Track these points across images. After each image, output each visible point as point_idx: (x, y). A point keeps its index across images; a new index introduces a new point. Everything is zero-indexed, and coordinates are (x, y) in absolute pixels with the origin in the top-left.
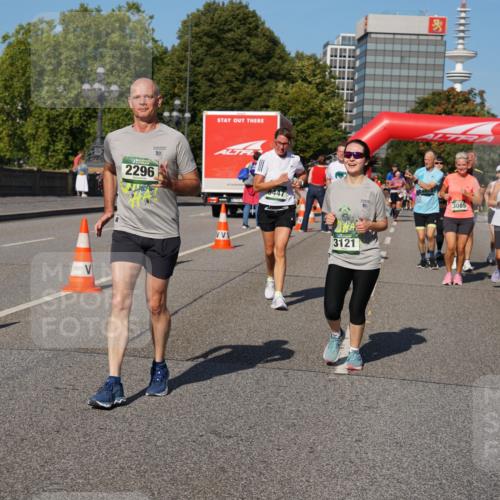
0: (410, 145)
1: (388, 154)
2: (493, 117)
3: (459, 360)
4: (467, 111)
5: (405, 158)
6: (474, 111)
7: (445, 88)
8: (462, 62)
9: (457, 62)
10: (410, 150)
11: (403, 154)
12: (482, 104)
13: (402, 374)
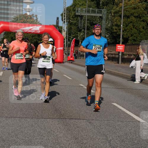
0: (12, 34)
1: (4, 37)
2: (40, 24)
3: (27, 109)
4: (32, 22)
5: (10, 38)
6: (34, 22)
7: (24, 14)
8: (29, 5)
9: (28, 5)
10: (12, 35)
11: (10, 37)
12: (37, 20)
13: (6, 115)
